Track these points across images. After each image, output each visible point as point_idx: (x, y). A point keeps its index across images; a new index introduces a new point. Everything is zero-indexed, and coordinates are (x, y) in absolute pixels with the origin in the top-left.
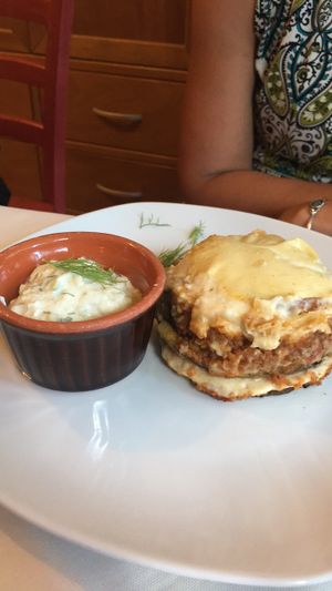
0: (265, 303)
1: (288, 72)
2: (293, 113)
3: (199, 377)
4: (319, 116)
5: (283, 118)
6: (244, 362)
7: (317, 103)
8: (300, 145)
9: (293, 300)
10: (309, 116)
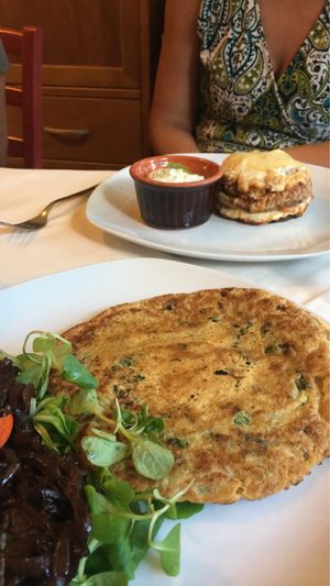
0: (275, 170)
1: (227, 57)
2: (231, 84)
3: (244, 216)
4: (248, 86)
5: (224, 89)
6: (268, 201)
7: (246, 77)
8: (236, 107)
9: (287, 168)
10: (241, 86)
